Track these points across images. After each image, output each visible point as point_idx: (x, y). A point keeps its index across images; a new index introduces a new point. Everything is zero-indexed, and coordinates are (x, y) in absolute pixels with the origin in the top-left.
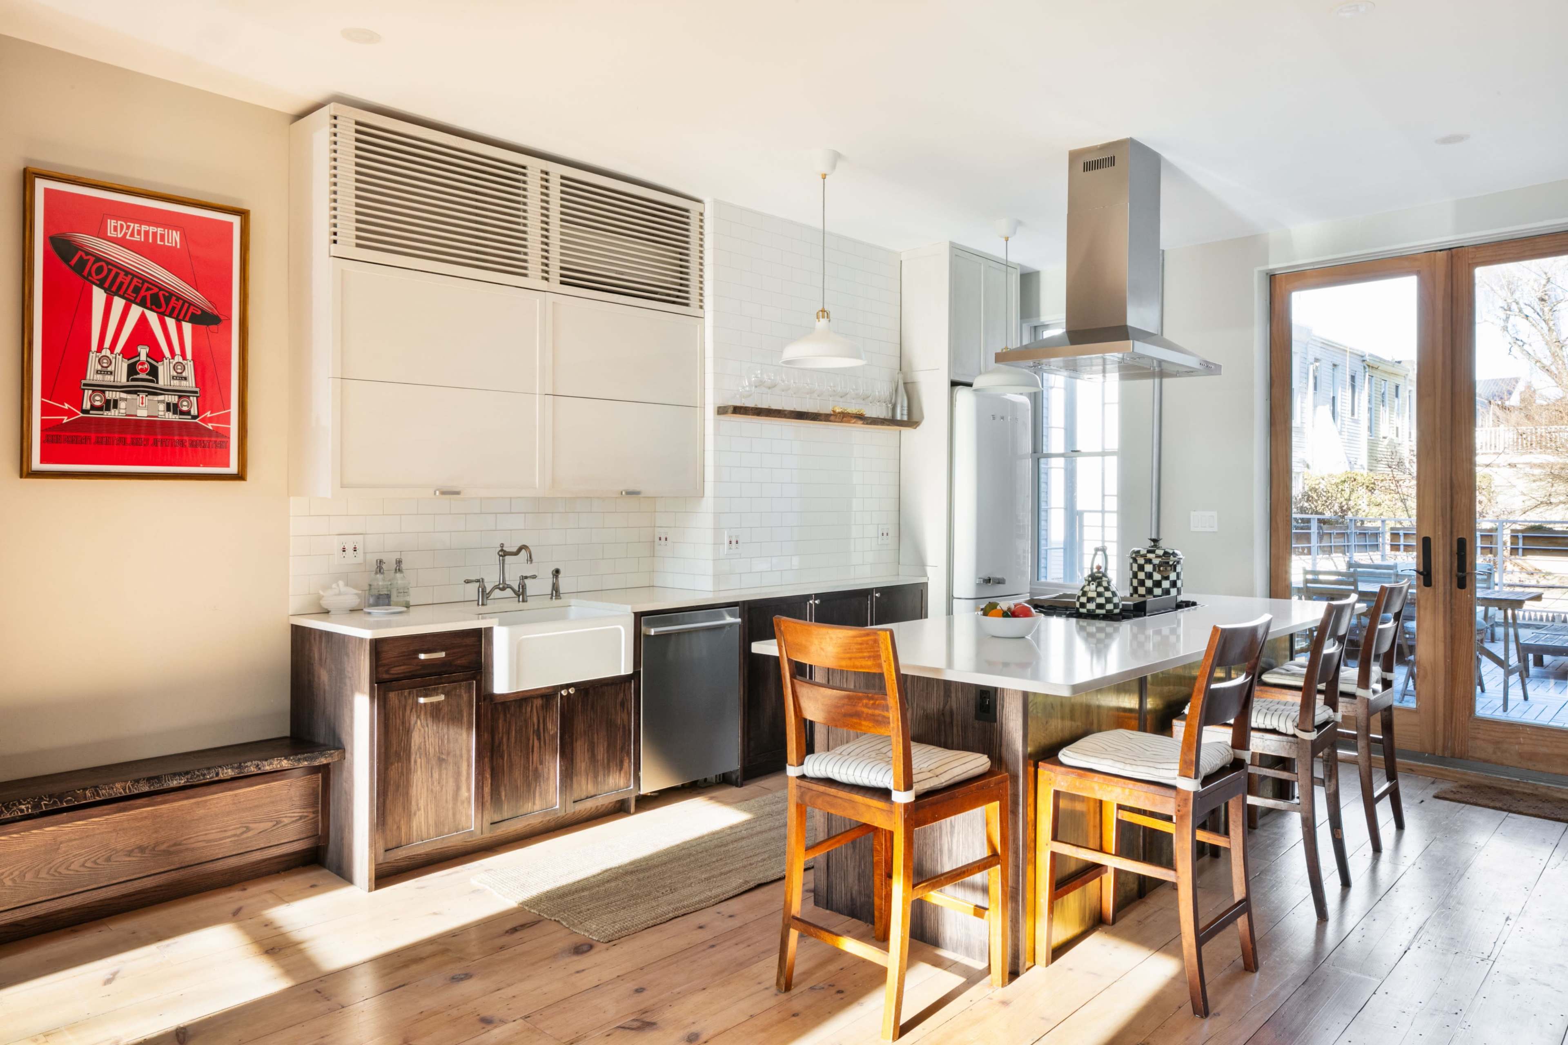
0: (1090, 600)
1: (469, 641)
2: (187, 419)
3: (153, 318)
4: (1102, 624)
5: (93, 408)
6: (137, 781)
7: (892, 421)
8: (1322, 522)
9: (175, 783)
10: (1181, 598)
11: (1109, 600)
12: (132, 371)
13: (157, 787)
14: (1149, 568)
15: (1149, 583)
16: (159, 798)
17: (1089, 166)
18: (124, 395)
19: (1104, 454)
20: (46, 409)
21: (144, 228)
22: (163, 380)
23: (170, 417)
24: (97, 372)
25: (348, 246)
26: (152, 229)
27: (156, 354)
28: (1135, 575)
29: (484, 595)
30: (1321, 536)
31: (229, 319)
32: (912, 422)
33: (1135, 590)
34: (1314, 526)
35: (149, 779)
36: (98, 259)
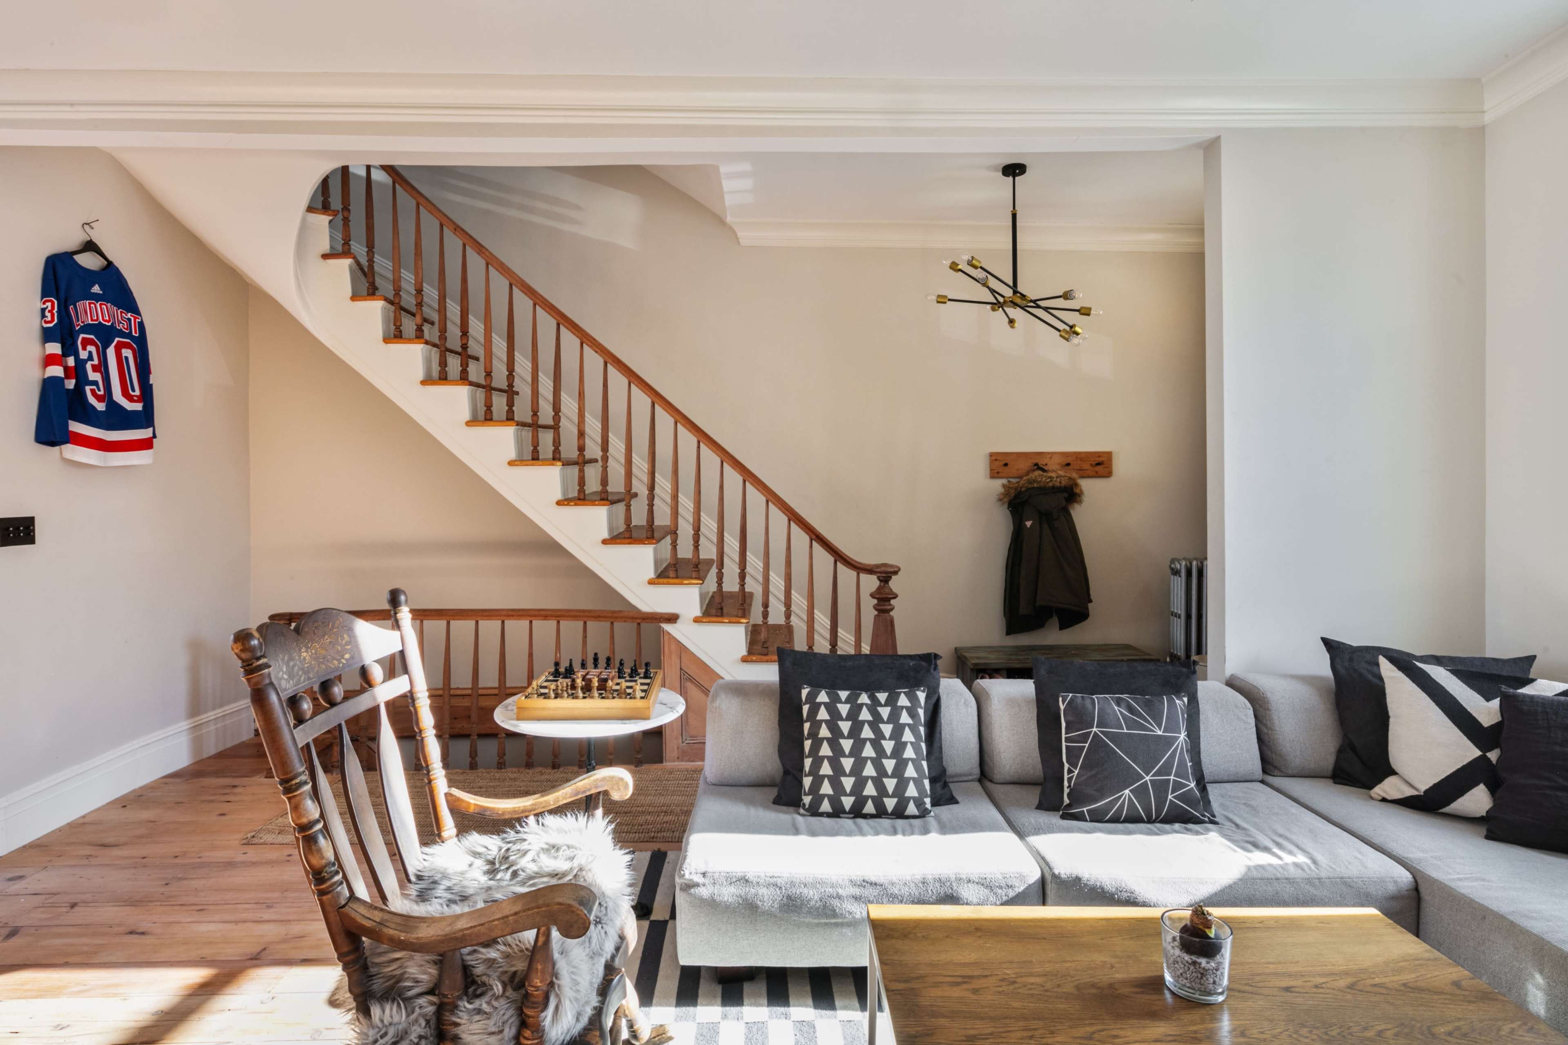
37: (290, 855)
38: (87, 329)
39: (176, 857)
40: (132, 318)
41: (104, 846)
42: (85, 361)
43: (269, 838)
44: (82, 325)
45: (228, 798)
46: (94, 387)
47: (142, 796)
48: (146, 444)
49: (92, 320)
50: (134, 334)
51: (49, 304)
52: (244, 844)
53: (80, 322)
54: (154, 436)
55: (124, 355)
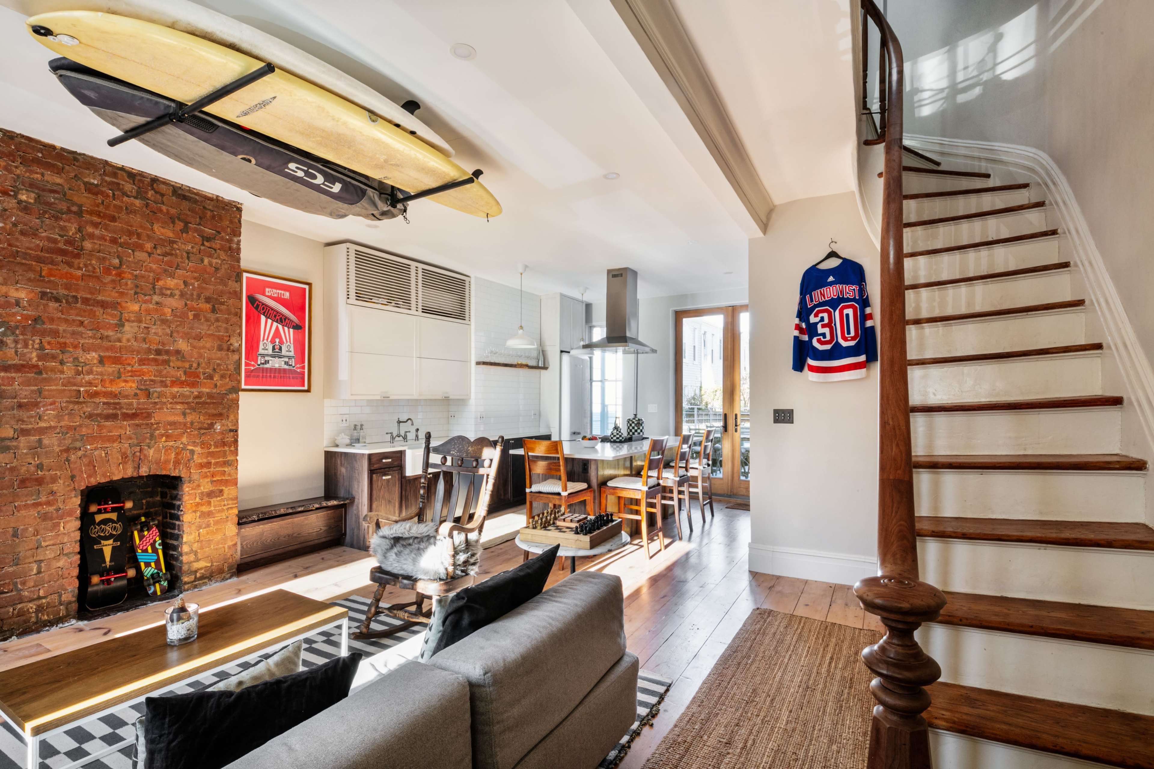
0: (614, 436)
1: (399, 455)
2: (291, 368)
3: (280, 327)
4: (618, 444)
5: (261, 363)
6: (288, 508)
7: (537, 367)
8: (699, 409)
9: (300, 509)
10: (644, 436)
11: (620, 436)
12: (274, 348)
13: (294, 511)
14: (633, 425)
15: (633, 431)
16: (294, 516)
17: (614, 276)
18: (271, 358)
19: (616, 381)
20: (247, 364)
21: (278, 291)
22: (284, 352)
23: (286, 367)
24: (263, 349)
25: (353, 300)
26: (280, 292)
27: (281, 342)
28: (629, 428)
29: (393, 438)
30: (698, 415)
31: (305, 327)
32: (545, 368)
33: (629, 433)
34: (696, 410)
35: (291, 508)
36: (263, 304)
38: (822, 304)
40: (856, 288)
42: (817, 323)
46: (820, 337)
48: (859, 366)
49: (827, 298)
50: (857, 297)
53: (814, 302)
55: (845, 313)
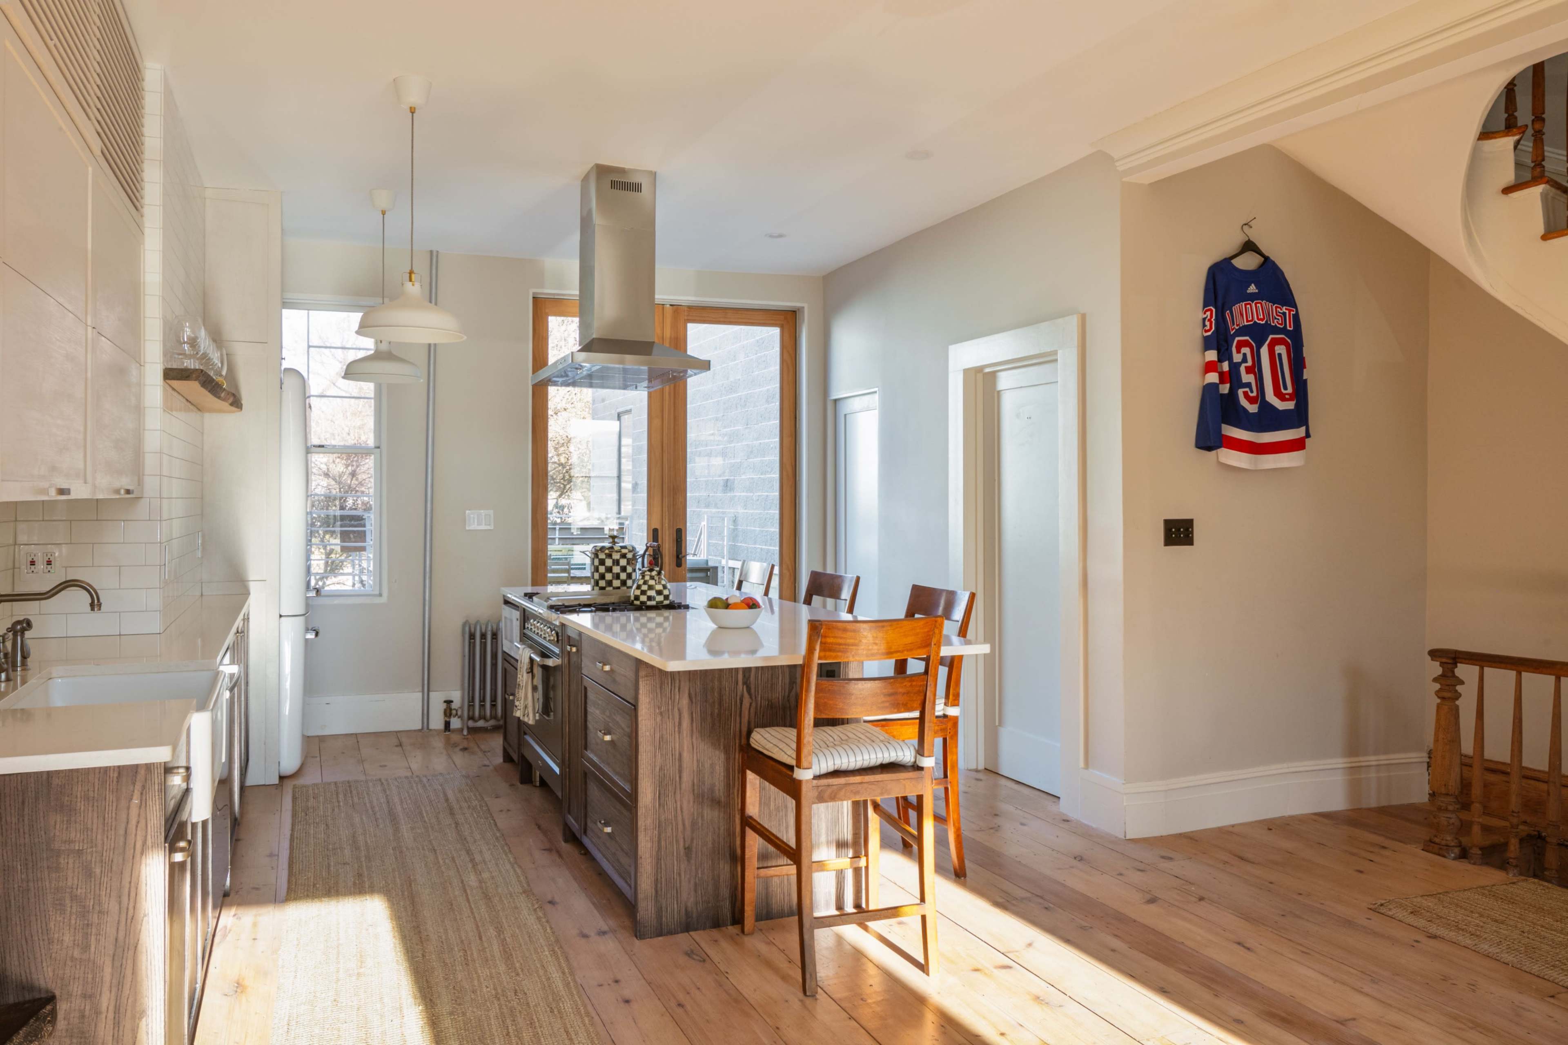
17: (616, 185)
37: (1417, 941)
38: (1242, 331)
39: (1300, 894)
40: (1287, 312)
41: (1242, 859)
42: (1239, 364)
43: (1400, 914)
44: (1237, 328)
45: (1371, 857)
46: (1247, 389)
47: (1288, 824)
48: (1297, 445)
49: (1248, 321)
50: (1288, 328)
51: (1208, 313)
52: (1371, 909)
53: (1235, 326)
54: (1308, 435)
55: (1277, 352)
